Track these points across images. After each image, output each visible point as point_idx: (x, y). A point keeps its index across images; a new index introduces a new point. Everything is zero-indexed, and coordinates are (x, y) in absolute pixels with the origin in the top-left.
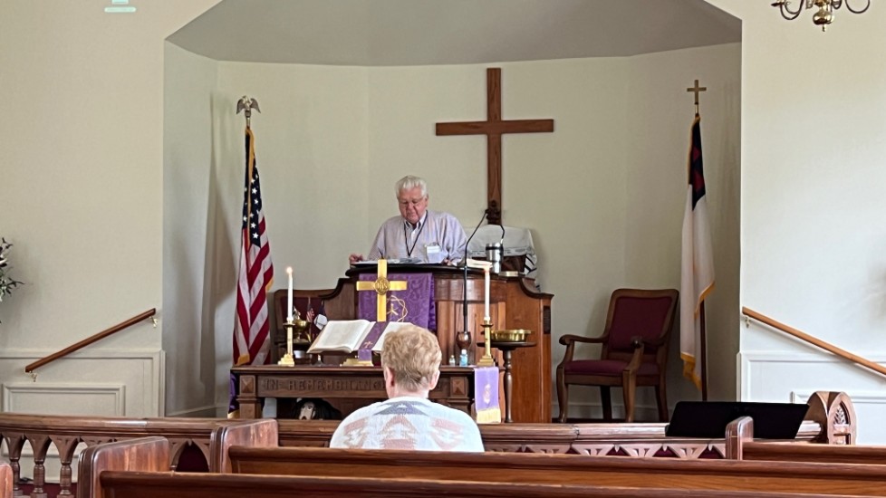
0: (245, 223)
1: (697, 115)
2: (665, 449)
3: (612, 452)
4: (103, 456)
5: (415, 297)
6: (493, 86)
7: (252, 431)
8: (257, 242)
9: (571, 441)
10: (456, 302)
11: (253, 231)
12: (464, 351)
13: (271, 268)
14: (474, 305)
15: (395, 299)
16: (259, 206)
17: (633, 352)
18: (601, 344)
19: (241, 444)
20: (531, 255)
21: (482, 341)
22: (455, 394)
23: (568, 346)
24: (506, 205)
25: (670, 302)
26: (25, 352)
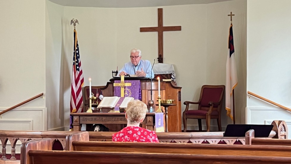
1: (231, 24)
2: (222, 141)
3: (204, 142)
4: (29, 145)
5: (134, 88)
6: (160, 14)
8: (78, 70)
9: (189, 138)
10: (148, 90)
11: (76, 65)
12: (151, 107)
13: (83, 78)
14: (154, 91)
15: (127, 89)
16: (79, 57)
17: (209, 107)
18: (198, 105)
19: (77, 140)
20: (173, 73)
21: (157, 104)
22: (148, 122)
23: (187, 105)
24: (165, 56)
25: (222, 90)
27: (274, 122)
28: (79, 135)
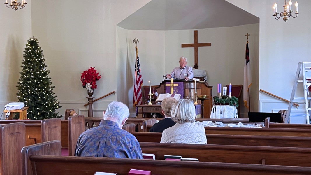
0: (136, 70)
1: (248, 41)
5: (179, 87)
6: (196, 34)
7: (152, 122)
8: (139, 74)
11: (137, 72)
13: (142, 81)
16: (139, 65)
20: (205, 77)
24: (199, 64)
25: (241, 88)
26: (84, 101)
27: (280, 111)
28: (150, 121)
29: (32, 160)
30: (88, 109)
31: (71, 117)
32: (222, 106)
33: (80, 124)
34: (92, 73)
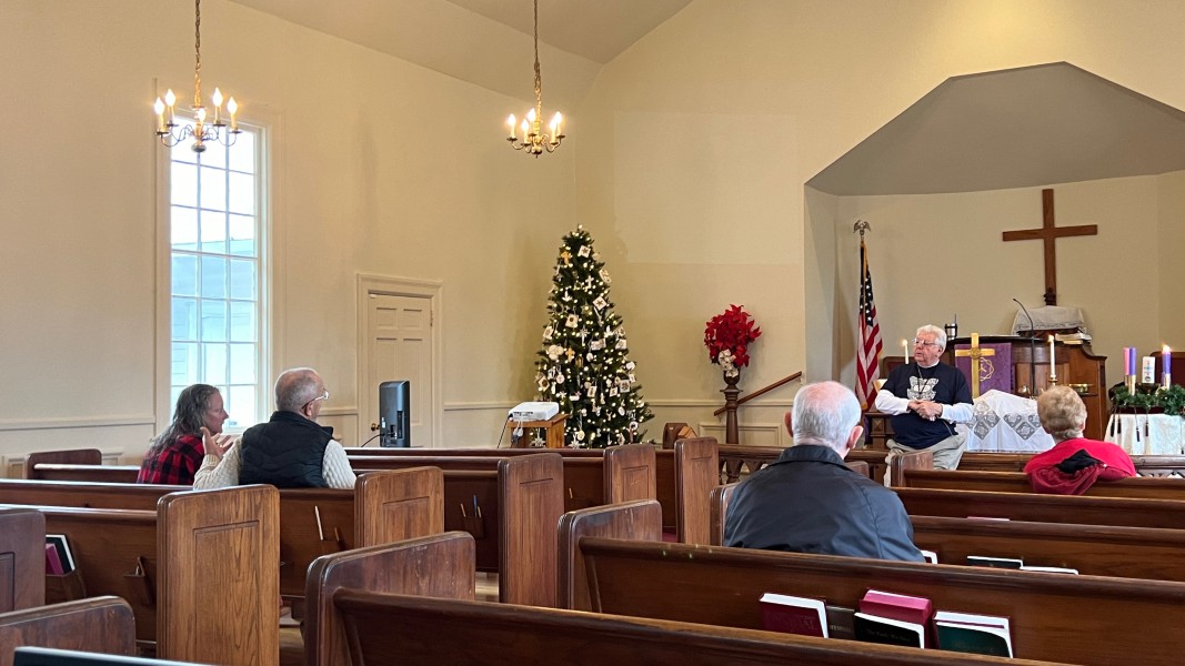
0: (861, 311)
5: (1000, 360)
6: (1048, 203)
7: (918, 459)
8: (871, 323)
11: (867, 315)
15: (984, 361)
16: (871, 298)
19: (912, 468)
20: (1081, 327)
24: (1060, 291)
26: (712, 402)
29: (586, 549)
30: (725, 423)
31: (681, 443)
32: (1140, 416)
33: (707, 462)
34: (736, 322)
